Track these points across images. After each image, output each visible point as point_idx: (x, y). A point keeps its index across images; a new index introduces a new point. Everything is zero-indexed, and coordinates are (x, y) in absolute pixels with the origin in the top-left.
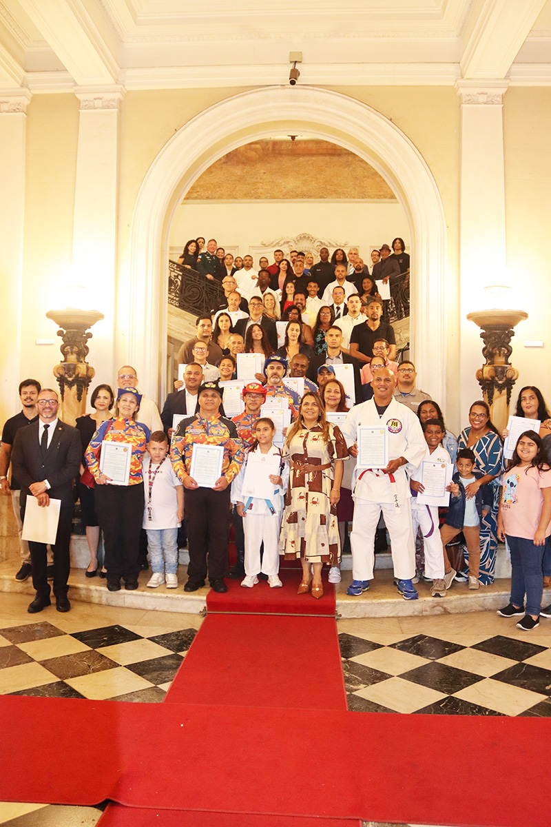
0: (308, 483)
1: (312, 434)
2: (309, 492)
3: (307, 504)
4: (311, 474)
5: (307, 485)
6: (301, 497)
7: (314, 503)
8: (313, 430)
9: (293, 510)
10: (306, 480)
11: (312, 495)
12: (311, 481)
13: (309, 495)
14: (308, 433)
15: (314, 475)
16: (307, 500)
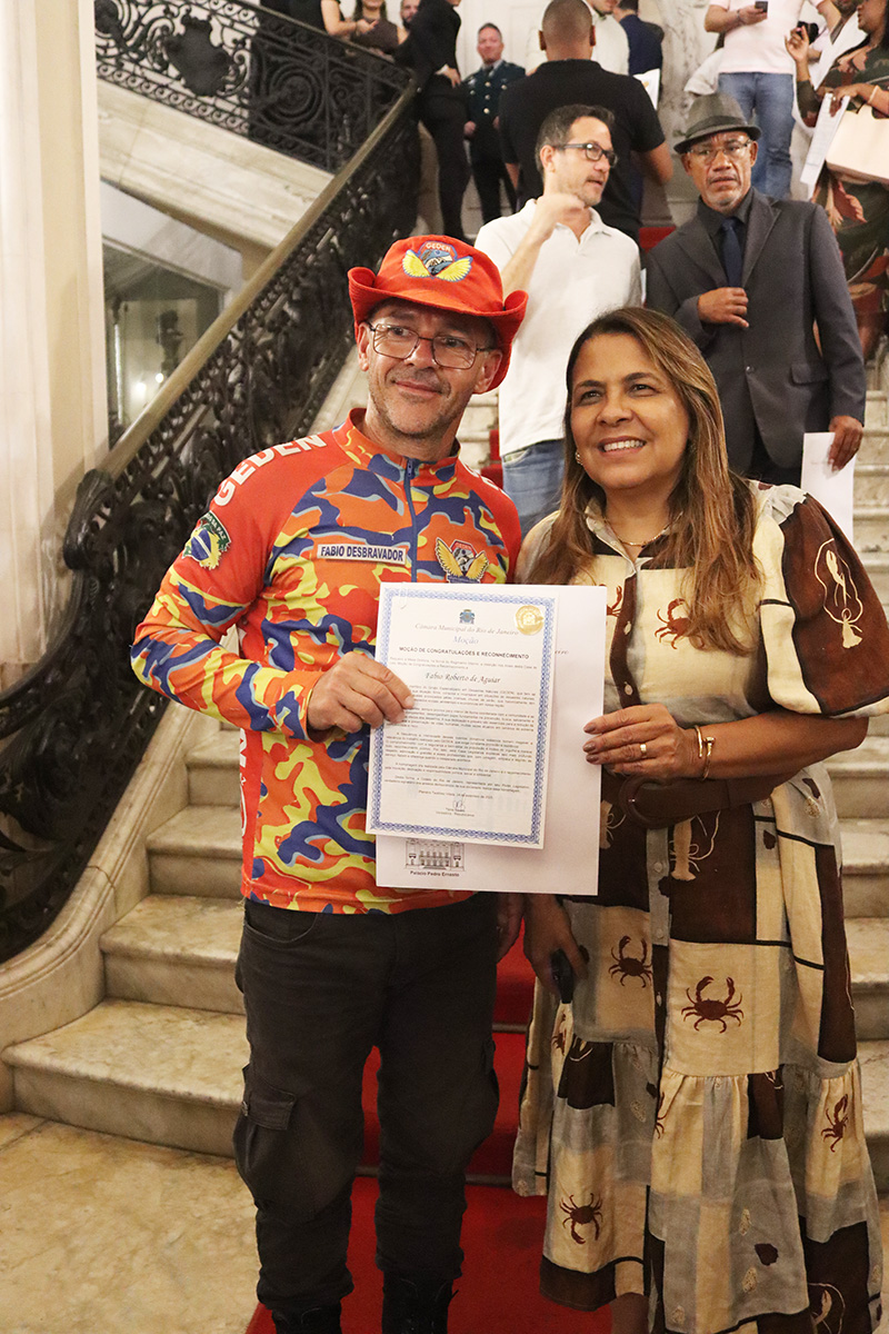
0: (669, 885)
1: (662, 589)
2: (675, 944)
3: (662, 1013)
4: (684, 833)
5: (659, 902)
6: (630, 967)
7: (709, 1011)
8: (657, 554)
9: (592, 1034)
10: (657, 868)
11: (691, 959)
12: (683, 873)
13: (675, 964)
14: (631, 583)
15: (699, 839)
16: (661, 987)
